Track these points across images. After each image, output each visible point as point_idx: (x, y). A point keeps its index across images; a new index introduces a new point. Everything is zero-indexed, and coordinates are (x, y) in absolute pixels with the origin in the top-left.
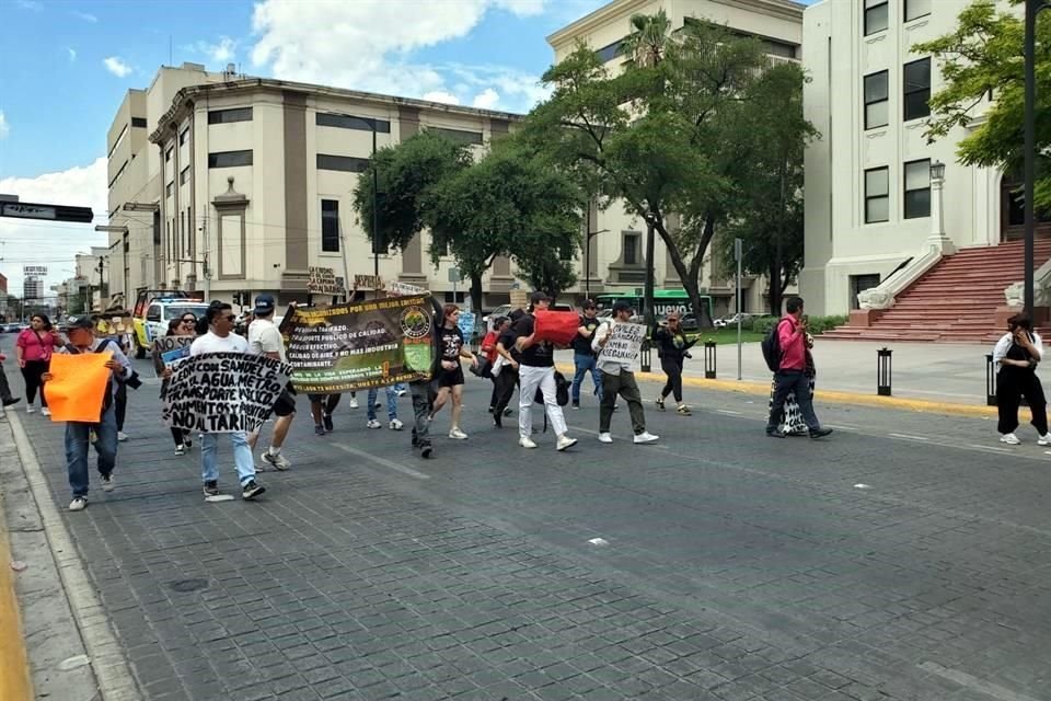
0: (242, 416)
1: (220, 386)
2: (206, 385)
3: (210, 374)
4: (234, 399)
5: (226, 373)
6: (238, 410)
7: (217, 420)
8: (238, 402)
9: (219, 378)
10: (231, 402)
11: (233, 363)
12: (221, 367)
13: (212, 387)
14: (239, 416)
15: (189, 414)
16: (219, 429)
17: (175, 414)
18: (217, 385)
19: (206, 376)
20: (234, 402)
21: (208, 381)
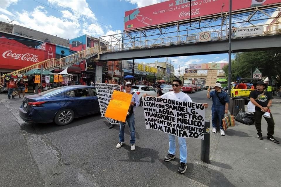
0: (177, 130)
1: (166, 115)
2: (160, 113)
3: (162, 109)
4: (175, 122)
5: (168, 109)
6: (176, 126)
7: (167, 129)
8: (176, 123)
9: (166, 111)
10: (173, 123)
11: (171, 105)
12: (165, 107)
13: (163, 114)
14: (176, 129)
15: (155, 124)
16: (168, 132)
17: (150, 123)
18: (165, 114)
19: (160, 110)
20: (174, 123)
21: (161, 112)
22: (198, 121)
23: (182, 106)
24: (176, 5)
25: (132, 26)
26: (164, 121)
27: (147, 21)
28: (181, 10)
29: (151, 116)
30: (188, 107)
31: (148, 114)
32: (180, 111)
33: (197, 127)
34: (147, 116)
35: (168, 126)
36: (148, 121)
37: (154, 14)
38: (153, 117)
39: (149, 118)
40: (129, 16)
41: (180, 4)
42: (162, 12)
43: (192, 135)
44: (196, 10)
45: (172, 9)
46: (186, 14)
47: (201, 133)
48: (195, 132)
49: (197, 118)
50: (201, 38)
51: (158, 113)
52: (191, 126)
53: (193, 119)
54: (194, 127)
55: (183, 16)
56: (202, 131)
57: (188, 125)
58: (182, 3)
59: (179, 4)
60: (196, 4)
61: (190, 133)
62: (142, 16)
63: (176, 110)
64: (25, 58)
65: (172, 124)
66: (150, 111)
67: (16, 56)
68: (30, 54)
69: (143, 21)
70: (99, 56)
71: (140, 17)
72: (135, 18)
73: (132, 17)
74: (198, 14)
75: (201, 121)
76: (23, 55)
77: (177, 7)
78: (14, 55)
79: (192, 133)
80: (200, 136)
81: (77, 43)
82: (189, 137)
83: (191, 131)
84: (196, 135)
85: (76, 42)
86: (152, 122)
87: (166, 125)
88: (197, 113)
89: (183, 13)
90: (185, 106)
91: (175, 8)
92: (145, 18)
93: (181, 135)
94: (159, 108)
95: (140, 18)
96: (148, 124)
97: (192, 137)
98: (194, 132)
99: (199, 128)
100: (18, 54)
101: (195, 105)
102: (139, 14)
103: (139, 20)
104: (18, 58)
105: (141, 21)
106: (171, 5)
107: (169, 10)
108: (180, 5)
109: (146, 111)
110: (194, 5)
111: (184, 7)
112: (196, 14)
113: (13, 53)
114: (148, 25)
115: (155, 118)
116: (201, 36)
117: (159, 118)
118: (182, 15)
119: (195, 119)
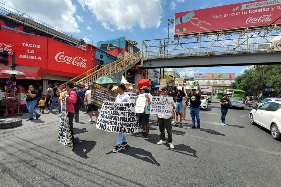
0: (120, 127)
1: (115, 115)
2: (112, 115)
6: (119, 125)
7: (114, 128)
8: (120, 122)
9: (115, 112)
12: (115, 109)
16: (114, 131)
19: (112, 112)
22: (132, 117)
23: (123, 106)
24: (242, 9)
25: (184, 30)
26: (113, 121)
27: (204, 25)
28: (248, 15)
29: (104, 118)
30: (126, 106)
31: (102, 116)
32: (122, 110)
33: (132, 122)
34: (101, 117)
35: (115, 126)
36: (100, 122)
37: (214, 18)
38: (106, 119)
39: (102, 120)
40: (180, 18)
41: (247, 8)
42: (224, 16)
43: (130, 131)
44: (267, 16)
45: (237, 14)
46: (254, 21)
47: (136, 127)
48: (132, 127)
49: (131, 115)
50: (278, 47)
51: (110, 115)
52: (128, 123)
53: (129, 116)
54: (130, 124)
55: (251, 22)
56: (136, 125)
57: (126, 123)
58: (249, 8)
59: (245, 9)
60: (268, 9)
61: (128, 130)
62: (197, 19)
63: (120, 110)
64: (75, 62)
65: (117, 123)
66: (105, 114)
67: (67, 60)
68: (80, 58)
69: (199, 25)
70: (142, 63)
71: (195, 20)
72: (189, 21)
73: (185, 20)
74: (269, 21)
75: (134, 117)
76: (73, 59)
77: (243, 12)
78: (66, 58)
79: (129, 129)
80: (135, 130)
81: (110, 46)
82: (128, 133)
83: (129, 128)
84: (132, 130)
85: (107, 45)
86: (103, 123)
87: (114, 125)
88: (131, 111)
89: (250, 18)
90: (125, 106)
91: (241, 13)
92: (201, 22)
93: (123, 131)
94: (111, 110)
95: (196, 22)
96: (99, 124)
97: (130, 132)
98: (130, 128)
99: (134, 123)
100: (70, 57)
101: (129, 104)
102: (193, 17)
103: (194, 24)
104: (69, 62)
105: (197, 25)
106: (236, 9)
107: (233, 14)
108: (248, 10)
109: (102, 113)
110: (265, 11)
111: (252, 13)
112: (267, 21)
113: (65, 55)
114: (206, 30)
115: (107, 120)
116: (277, 45)
117: (110, 119)
118: (249, 21)
119: (130, 117)
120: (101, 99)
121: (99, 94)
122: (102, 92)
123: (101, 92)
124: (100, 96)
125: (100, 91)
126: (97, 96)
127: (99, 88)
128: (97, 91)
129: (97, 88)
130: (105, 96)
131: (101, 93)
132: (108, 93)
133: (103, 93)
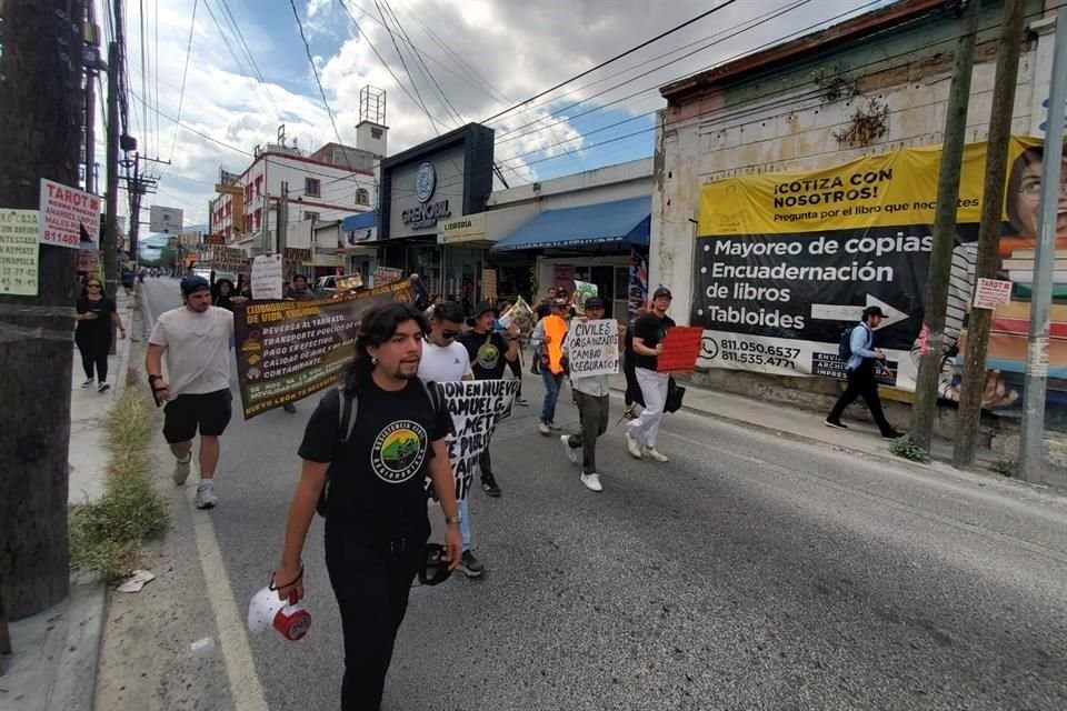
23: (480, 397)
30: (492, 396)
120: (305, 360)
121: (290, 344)
122: (302, 330)
123: (296, 332)
124: (299, 352)
125: (289, 333)
126: (285, 361)
127: (279, 316)
128: (275, 336)
129: (269, 324)
130: (321, 336)
131: (299, 337)
132: (328, 320)
133: (306, 330)
